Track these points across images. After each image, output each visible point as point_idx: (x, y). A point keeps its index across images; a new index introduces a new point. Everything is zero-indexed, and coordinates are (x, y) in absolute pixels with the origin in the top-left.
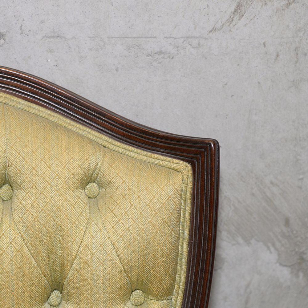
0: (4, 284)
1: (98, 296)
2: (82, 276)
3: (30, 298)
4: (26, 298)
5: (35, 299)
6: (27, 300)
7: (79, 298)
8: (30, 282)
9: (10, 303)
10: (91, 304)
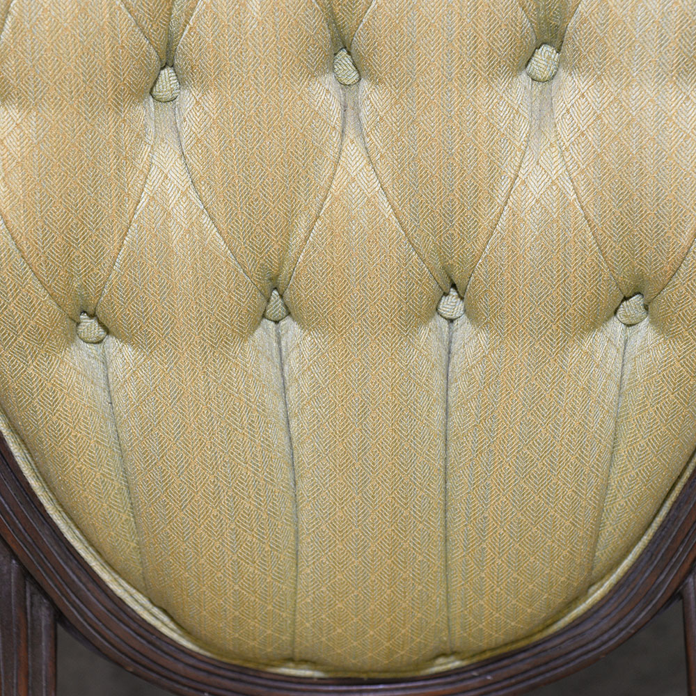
0: (433, 21)
1: (647, 60)
2: (611, 11)
3: (489, 58)
4: (480, 57)
5: (500, 62)
6: (480, 63)
7: (600, 64)
8: (490, 21)
9: (443, 67)
10: (628, 78)
